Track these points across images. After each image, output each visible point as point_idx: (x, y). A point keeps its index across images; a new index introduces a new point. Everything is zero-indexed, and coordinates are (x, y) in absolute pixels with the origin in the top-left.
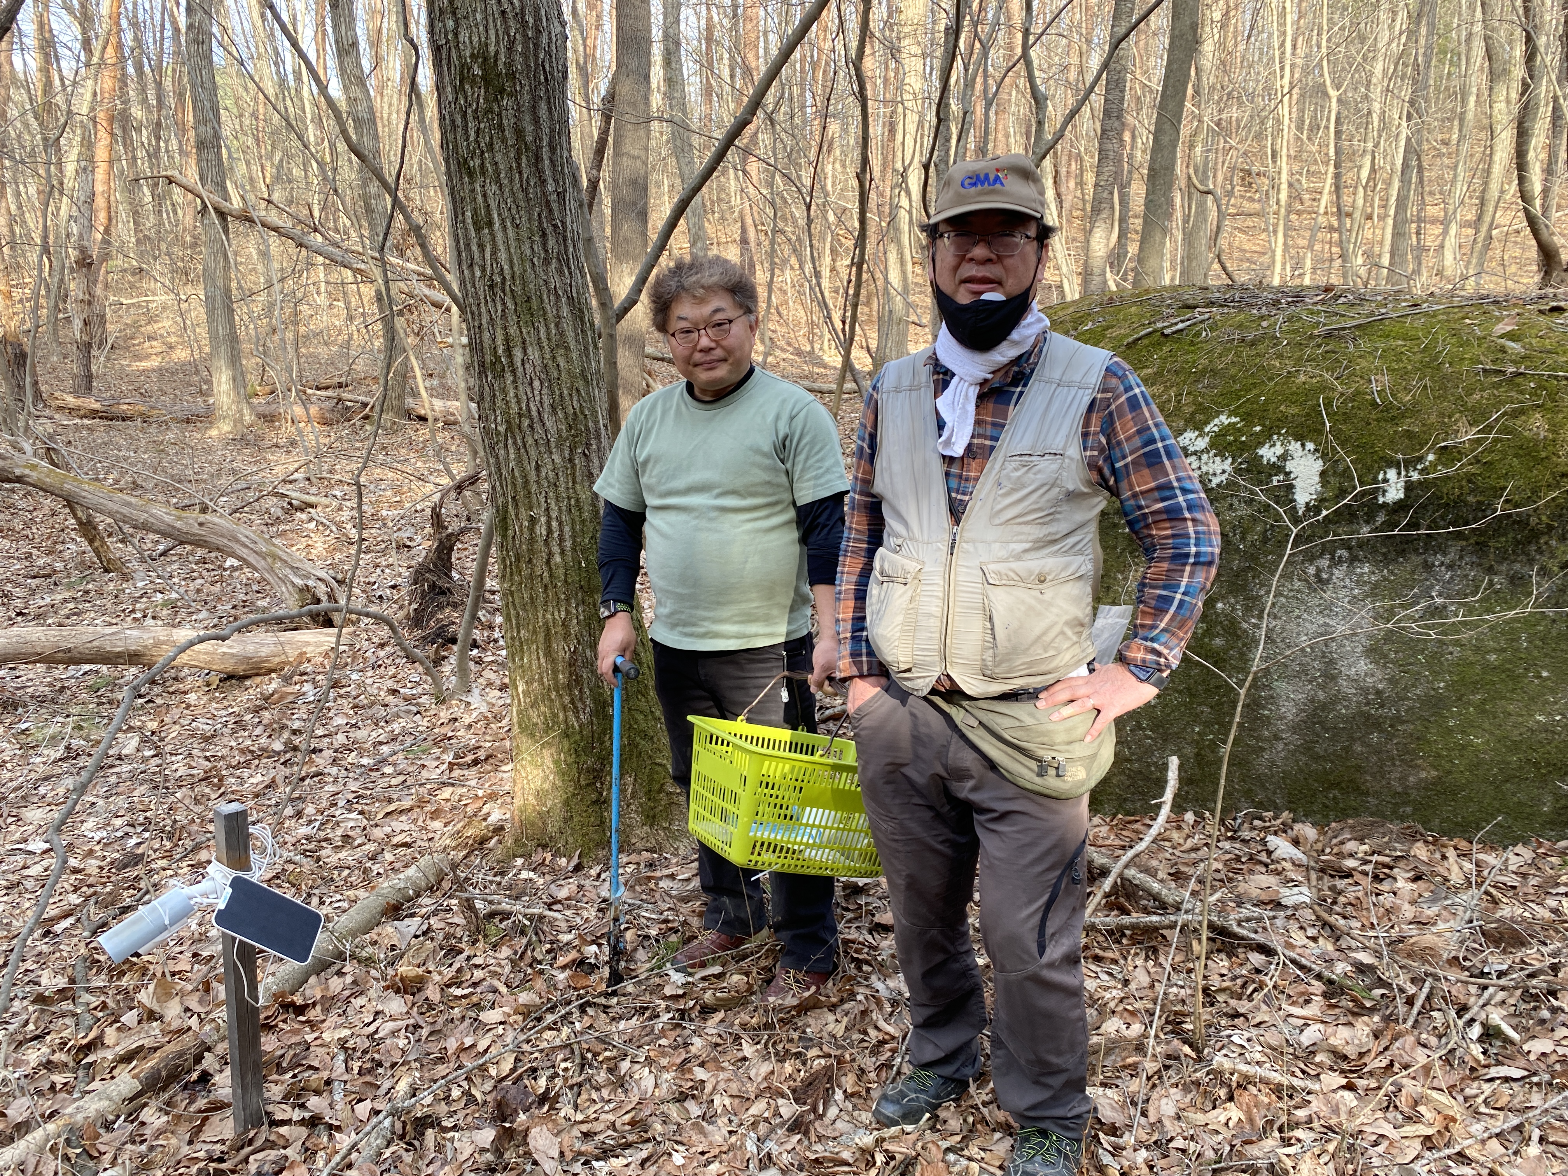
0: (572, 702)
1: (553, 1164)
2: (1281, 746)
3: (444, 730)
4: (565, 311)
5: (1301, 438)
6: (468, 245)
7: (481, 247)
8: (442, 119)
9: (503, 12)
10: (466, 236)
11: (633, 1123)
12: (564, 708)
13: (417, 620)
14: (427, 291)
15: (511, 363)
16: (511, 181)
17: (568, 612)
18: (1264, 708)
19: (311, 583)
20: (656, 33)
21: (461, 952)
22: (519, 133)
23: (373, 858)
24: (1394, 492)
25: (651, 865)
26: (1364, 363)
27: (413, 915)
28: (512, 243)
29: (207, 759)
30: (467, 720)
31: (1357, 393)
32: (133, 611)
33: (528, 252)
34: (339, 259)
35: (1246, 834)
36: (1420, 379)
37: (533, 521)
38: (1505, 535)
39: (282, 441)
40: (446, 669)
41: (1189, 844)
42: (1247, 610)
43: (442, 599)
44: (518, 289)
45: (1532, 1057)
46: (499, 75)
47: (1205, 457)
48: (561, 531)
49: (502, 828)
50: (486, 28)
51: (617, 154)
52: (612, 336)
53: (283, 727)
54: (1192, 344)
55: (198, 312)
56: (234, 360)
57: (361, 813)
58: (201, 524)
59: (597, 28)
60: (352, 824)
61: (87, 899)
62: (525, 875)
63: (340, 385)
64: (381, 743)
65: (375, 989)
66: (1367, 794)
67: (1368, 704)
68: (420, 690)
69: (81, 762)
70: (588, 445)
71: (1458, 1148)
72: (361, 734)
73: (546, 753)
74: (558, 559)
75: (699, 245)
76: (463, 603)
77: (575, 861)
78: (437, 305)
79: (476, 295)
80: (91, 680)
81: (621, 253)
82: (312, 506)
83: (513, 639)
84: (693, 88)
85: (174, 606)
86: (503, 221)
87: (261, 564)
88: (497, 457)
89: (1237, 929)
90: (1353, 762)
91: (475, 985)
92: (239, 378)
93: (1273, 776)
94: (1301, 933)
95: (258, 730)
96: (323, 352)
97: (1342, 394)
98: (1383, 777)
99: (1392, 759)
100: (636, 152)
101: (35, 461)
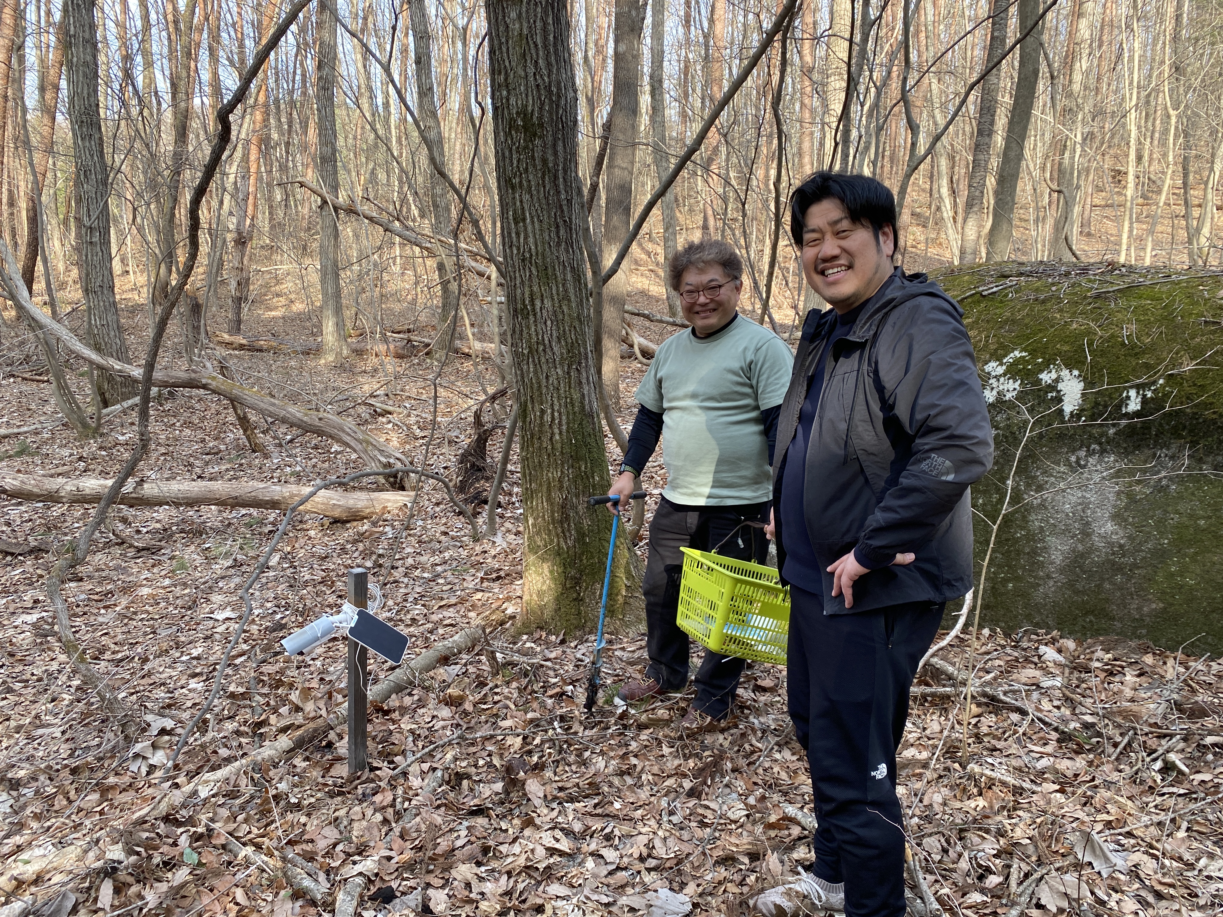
0: (563, 532)
1: (540, 801)
2: (1051, 583)
3: (477, 558)
4: (569, 276)
5: (1070, 367)
6: (509, 233)
7: (518, 234)
8: (497, 152)
9: (538, 86)
10: (509, 229)
11: (589, 784)
12: (558, 535)
13: (462, 488)
14: (473, 264)
15: (534, 310)
16: (538, 192)
17: (562, 472)
18: (1040, 555)
19: (392, 461)
21: (487, 685)
22: (544, 161)
23: (431, 632)
24: (1134, 405)
25: (610, 642)
26: (1120, 315)
27: (456, 664)
28: (537, 232)
29: (323, 570)
30: (493, 552)
31: (1113, 336)
32: (272, 478)
33: (547, 238)
34: (413, 240)
35: (1025, 644)
36: (1158, 327)
37: (543, 412)
38: (1212, 436)
39: (369, 369)
40: (480, 520)
41: (984, 649)
42: (1028, 485)
43: (479, 474)
44: (540, 262)
45: (1195, 783)
46: (533, 125)
47: (1002, 379)
48: (560, 419)
49: (515, 617)
50: (527, 95)
51: (610, 167)
52: (599, 294)
53: (372, 553)
54: (1001, 302)
55: (314, 278)
56: (338, 310)
57: (423, 605)
58: (320, 419)
59: (602, 69)
60: (417, 612)
61: (253, 647)
62: (528, 645)
63: (409, 331)
64: (437, 565)
65: (432, 703)
66: (1114, 619)
67: (1113, 554)
68: (462, 533)
69: (244, 568)
70: (580, 363)
72: (423, 559)
73: (545, 566)
74: (557, 437)
75: (670, 230)
76: (492, 477)
77: (561, 637)
78: (481, 274)
79: (514, 266)
80: (247, 520)
81: (610, 236)
82: (390, 413)
83: (527, 489)
85: (298, 475)
86: (532, 218)
87: (358, 447)
88: (522, 370)
89: (1002, 697)
90: (1103, 596)
91: (495, 703)
92: (341, 323)
93: (1046, 605)
94: (1049, 704)
95: (356, 555)
96: (397, 307)
97: (1101, 337)
98: (1125, 607)
99: (1131, 594)
100: (624, 165)
101: (215, 374)
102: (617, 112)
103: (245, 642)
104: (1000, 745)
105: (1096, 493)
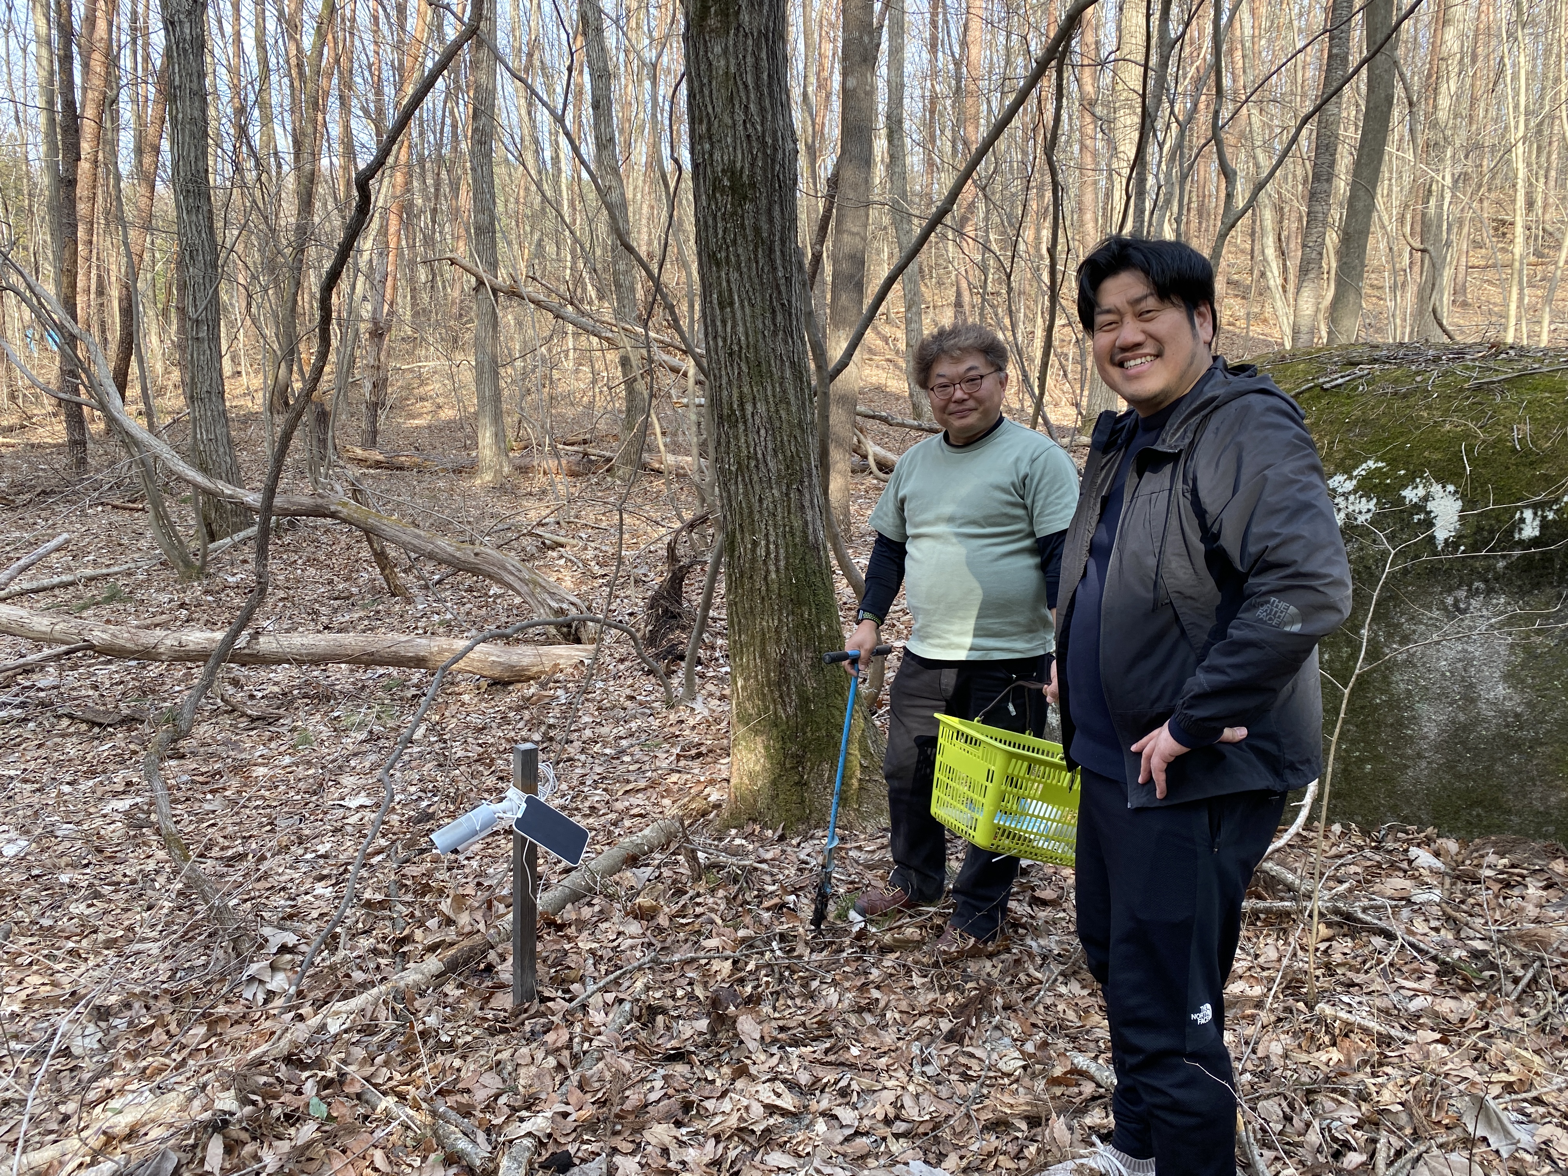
0: (781, 697)
1: (756, 1044)
2: (1424, 764)
3: (672, 730)
4: (788, 373)
5: (1443, 481)
6: (713, 321)
7: (724, 322)
9: (748, 136)
10: (712, 314)
11: (818, 1023)
12: (774, 701)
13: (652, 640)
14: (665, 357)
15: (744, 416)
16: (750, 269)
17: (780, 620)
18: (1407, 728)
19: (565, 606)
21: (686, 893)
22: (757, 230)
23: (615, 824)
24: (1530, 530)
25: (843, 839)
26: (1508, 413)
27: (647, 865)
28: (748, 319)
29: (480, 745)
30: (692, 722)
31: (1499, 440)
32: (416, 628)
33: (761, 326)
34: (589, 328)
35: (1390, 845)
36: (1561, 428)
37: (755, 544)
39: (535, 490)
40: (675, 681)
41: (1334, 851)
42: (1389, 636)
43: (673, 622)
44: (751, 356)
46: (743, 185)
47: (1352, 498)
48: (777, 553)
49: (720, 806)
50: (735, 149)
51: (839, 230)
52: (826, 394)
53: (541, 723)
54: (1349, 397)
55: (467, 376)
56: (497, 417)
57: (604, 790)
58: (476, 554)
60: (597, 798)
61: (393, 842)
62: (738, 841)
63: (585, 442)
64: (621, 738)
65: (617, 916)
66: (1509, 812)
67: (1507, 726)
68: (653, 698)
69: (382, 742)
70: (802, 482)
72: (605, 730)
73: (759, 740)
74: (773, 576)
76: (690, 626)
77: (780, 832)
78: (675, 370)
79: (718, 361)
80: (385, 681)
81: (838, 323)
82: (562, 546)
83: (735, 642)
85: (448, 625)
86: (742, 302)
87: (524, 589)
88: (729, 492)
89: (1361, 915)
90: (1494, 782)
91: (697, 916)
92: (501, 434)
93: (1417, 793)
94: (1425, 924)
95: (520, 725)
96: (569, 413)
97: (1484, 442)
98: (1525, 797)
99: (1533, 779)
100: (855, 230)
101: (346, 499)
102: (845, 163)
103: (384, 836)
104: (1359, 978)
105: (1482, 645)
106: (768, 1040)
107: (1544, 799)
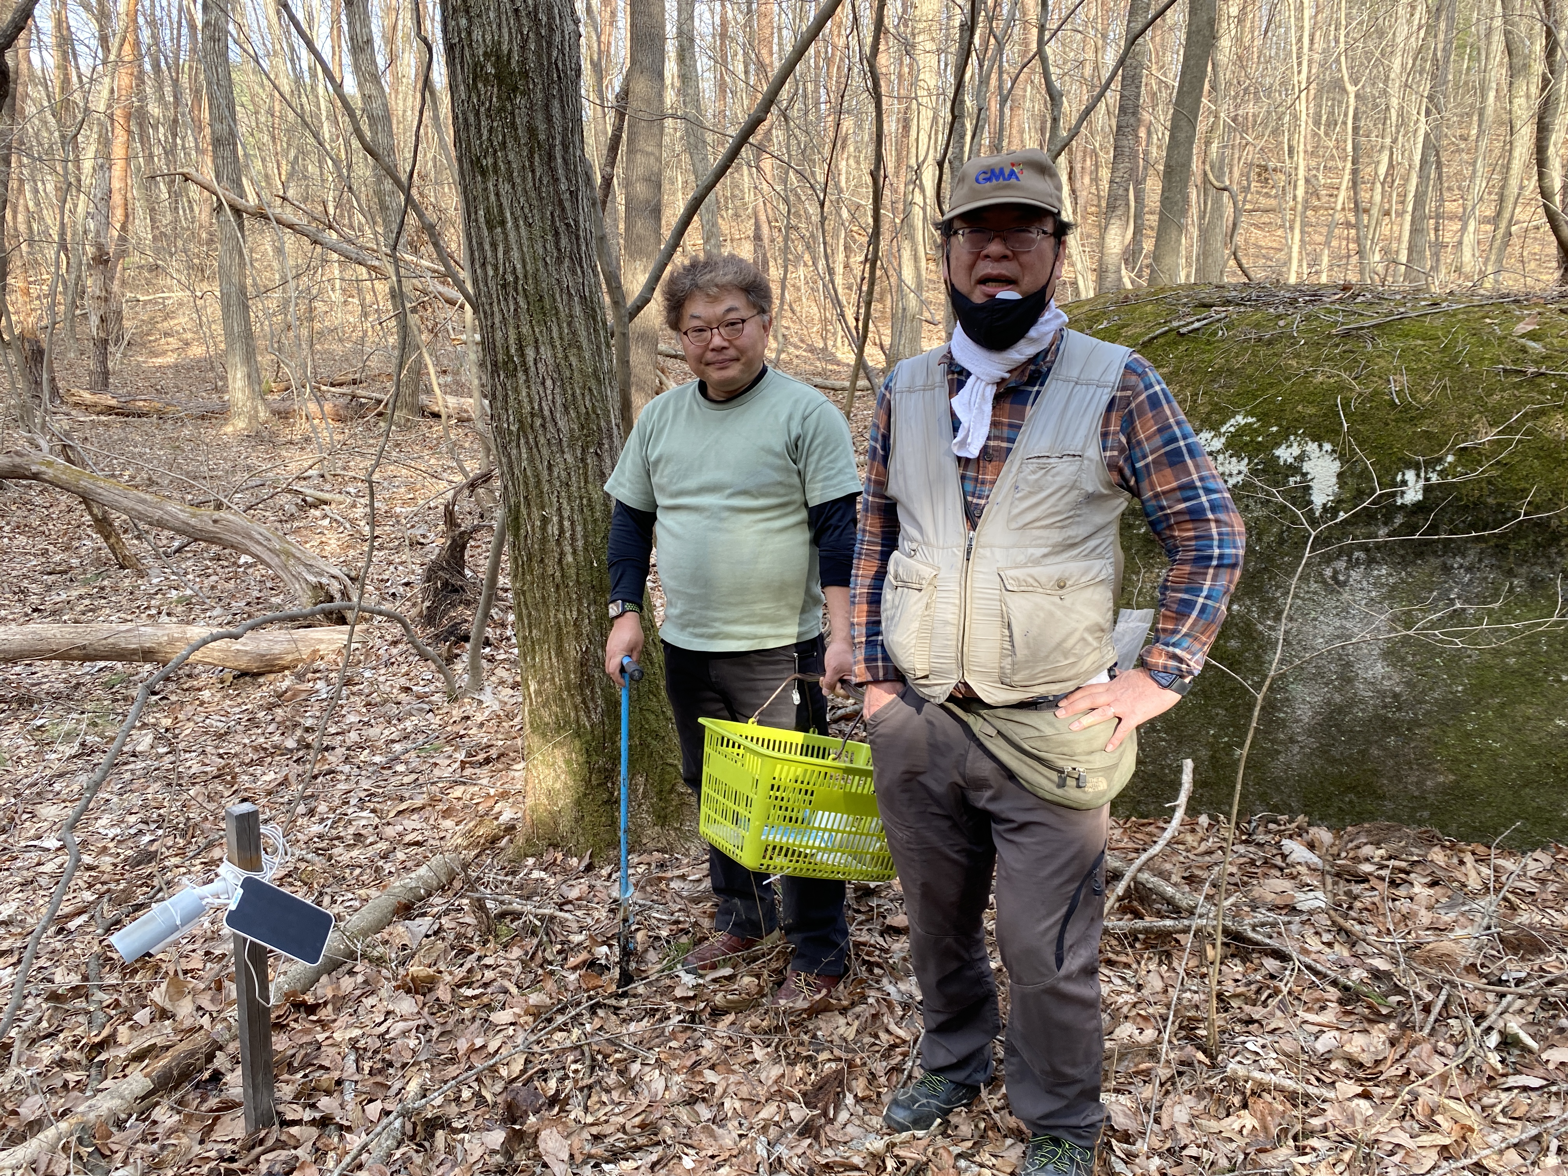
0: (584, 702)
1: (563, 1167)
2: (1296, 749)
3: (456, 728)
4: (578, 310)
5: (1318, 439)
6: (480, 244)
7: (494, 246)
8: (455, 118)
9: (516, 11)
10: (479, 235)
11: (643, 1126)
12: (576, 708)
13: (430, 618)
14: (441, 288)
15: (524, 363)
16: (524, 179)
17: (579, 612)
18: (1280, 711)
19: (324, 580)
20: (671, 30)
21: (471, 952)
22: (532, 131)
23: (385, 857)
24: (1413, 494)
25: (662, 866)
26: (1382, 363)
27: (424, 914)
28: (525, 242)
29: (220, 756)
30: (479, 718)
31: (1376, 393)
32: (148, 608)
33: (541, 251)
34: (354, 256)
35: (1261, 838)
36: (1439, 379)
37: (545, 521)
38: (1526, 537)
39: (296, 438)
40: (459, 667)
41: (1203, 847)
43: (455, 597)
44: (530, 288)
45: (1551, 1066)
46: (512, 73)
47: (1221, 458)
48: (573, 530)
49: (513, 827)
50: (499, 26)
51: (631, 151)
52: (624, 335)
53: (296, 725)
54: (1209, 343)
55: (214, 309)
56: (250, 356)
57: (373, 811)
58: (215, 521)
59: (611, 24)
60: (364, 822)
61: (101, 896)
62: (536, 874)
63: (354, 382)
64: (393, 741)
65: (386, 988)
66: (1383, 797)
67: (1385, 707)
68: (433, 688)
69: (96, 758)
70: (600, 445)
71: (1475, 1159)
72: (373, 732)
73: (558, 753)
74: (570, 559)
75: (713, 241)
76: (475, 600)
77: (586, 861)
78: (451, 302)
79: (489, 295)
80: (106, 676)
81: (635, 249)
82: (325, 503)
83: (525, 638)
84: (707, 85)
85: (188, 602)
86: (516, 220)
87: (274, 561)
88: (509, 456)
89: (1251, 934)
90: (1370, 765)
91: (486, 985)
92: (254, 375)
93: (1288, 779)
94: (1316, 939)
95: (272, 728)
96: (337, 349)
97: (1360, 395)
98: (1400, 781)
99: (1409, 763)
100: (649, 149)
101: (52, 458)
102: (635, 77)
103: (90, 886)
104: (1257, 1012)
105: (1361, 620)
106: (579, 1158)
107: (1420, 783)
